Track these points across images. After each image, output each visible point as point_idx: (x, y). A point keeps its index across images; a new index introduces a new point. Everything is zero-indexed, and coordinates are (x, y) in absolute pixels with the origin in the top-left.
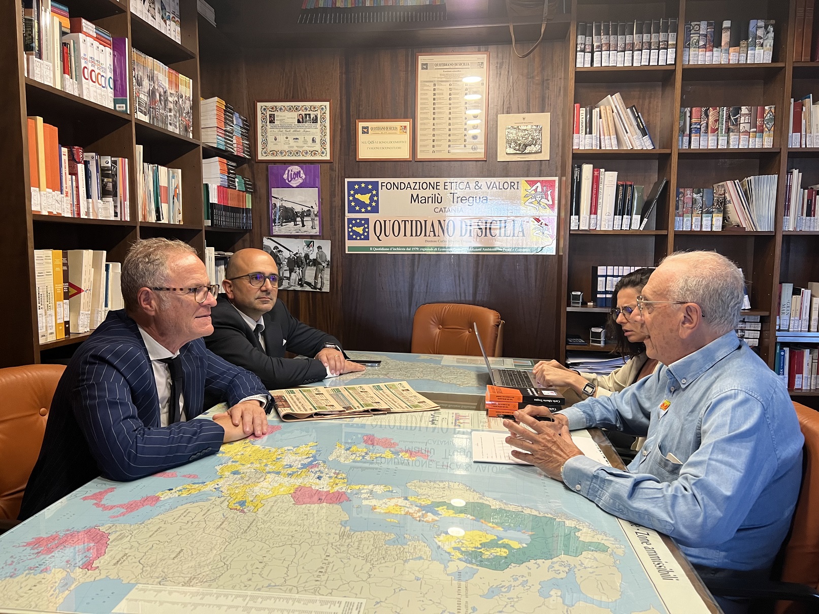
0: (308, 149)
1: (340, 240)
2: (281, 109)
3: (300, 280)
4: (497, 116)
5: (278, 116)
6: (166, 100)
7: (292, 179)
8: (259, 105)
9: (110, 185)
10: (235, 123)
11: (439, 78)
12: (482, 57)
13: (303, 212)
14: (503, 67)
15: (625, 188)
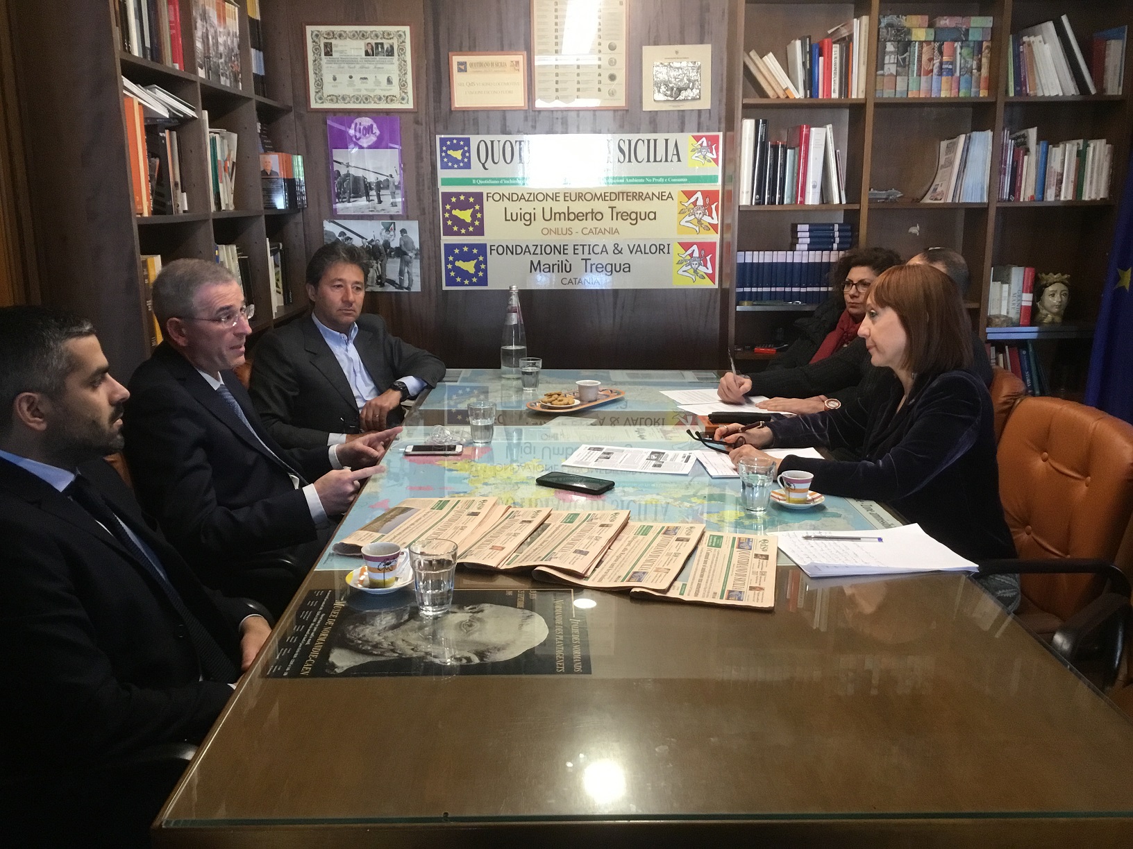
0: (382, 93)
1: (432, 220)
2: (340, 36)
3: (379, 277)
4: (642, 49)
7: (361, 136)
8: (309, 29)
13: (378, 183)
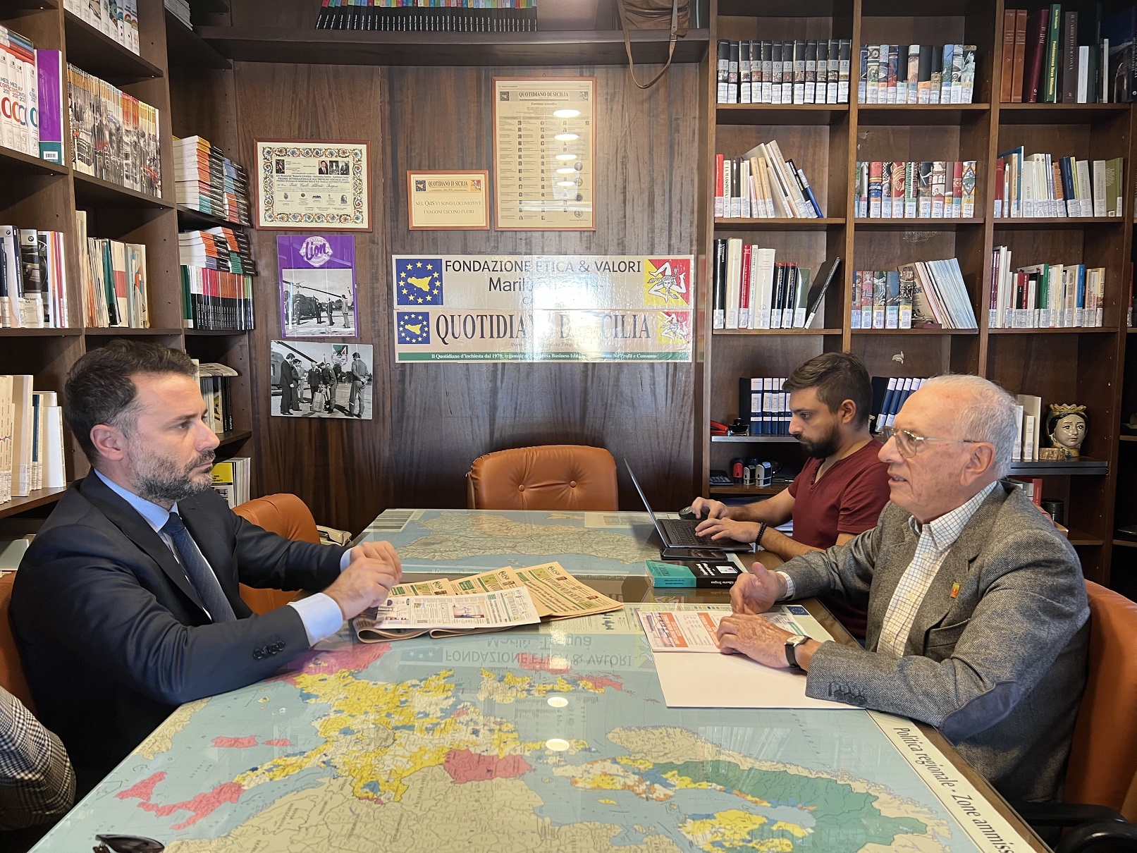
0: (335, 212)
1: (387, 343)
2: (293, 153)
3: (328, 403)
5: (289, 163)
6: (120, 141)
7: (312, 256)
8: (260, 145)
9: (37, 274)
10: (225, 174)
11: (525, 113)
12: (587, 85)
13: (331, 304)
14: (616, 100)
15: (786, 270)
